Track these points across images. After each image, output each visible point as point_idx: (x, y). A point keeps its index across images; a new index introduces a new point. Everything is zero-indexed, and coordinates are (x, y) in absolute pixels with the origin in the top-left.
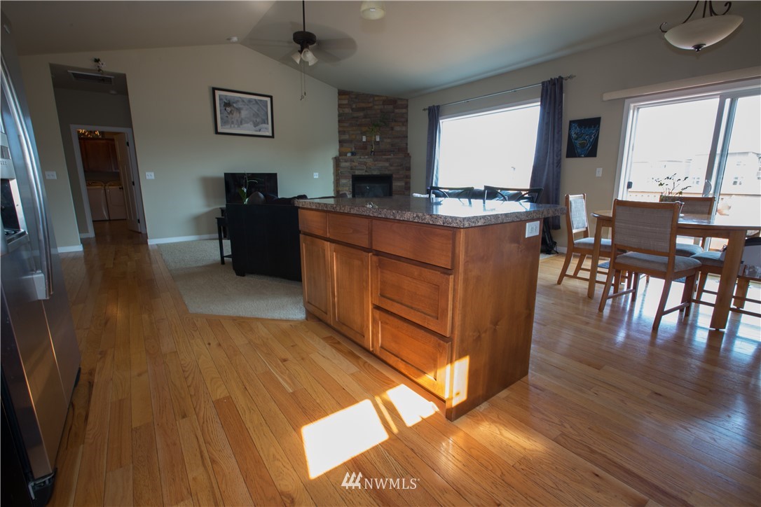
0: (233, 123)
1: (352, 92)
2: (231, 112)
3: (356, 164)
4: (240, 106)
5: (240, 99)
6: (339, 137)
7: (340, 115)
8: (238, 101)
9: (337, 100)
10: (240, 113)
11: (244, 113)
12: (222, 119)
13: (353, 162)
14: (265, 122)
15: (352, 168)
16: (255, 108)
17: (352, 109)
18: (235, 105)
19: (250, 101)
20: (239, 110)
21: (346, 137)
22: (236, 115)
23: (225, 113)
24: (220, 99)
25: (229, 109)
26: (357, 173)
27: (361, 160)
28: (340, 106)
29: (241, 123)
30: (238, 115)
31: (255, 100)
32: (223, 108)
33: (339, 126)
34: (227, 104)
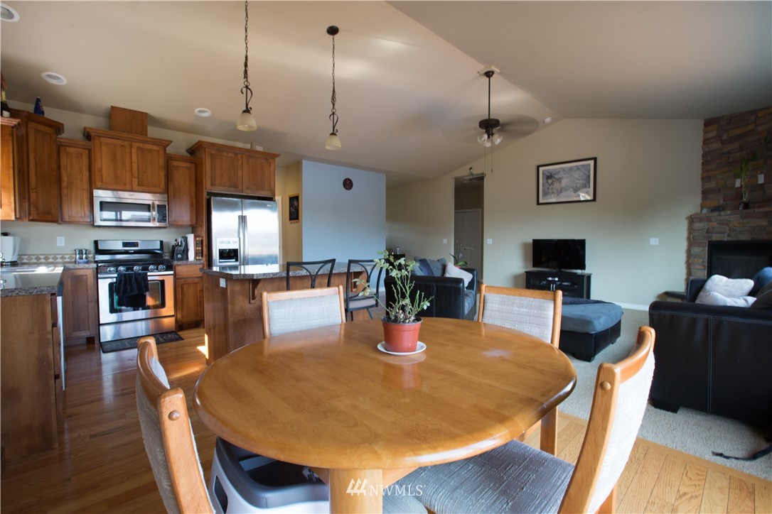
0: (553, 193)
1: (723, 116)
2: (552, 183)
3: (715, 224)
4: (561, 176)
5: (561, 170)
6: (703, 186)
7: (704, 156)
8: (559, 172)
9: (702, 134)
10: (560, 182)
11: (564, 182)
12: (543, 191)
13: (711, 221)
14: (586, 185)
15: (708, 232)
16: (577, 175)
17: (723, 142)
18: (556, 176)
19: (571, 169)
20: (559, 180)
21: (712, 184)
22: (557, 185)
23: (547, 186)
24: (543, 174)
25: (550, 181)
26: (716, 237)
27: (721, 218)
28: (706, 142)
29: (561, 191)
30: (558, 185)
31: (577, 167)
32: (545, 181)
33: (703, 171)
34: (549, 177)
